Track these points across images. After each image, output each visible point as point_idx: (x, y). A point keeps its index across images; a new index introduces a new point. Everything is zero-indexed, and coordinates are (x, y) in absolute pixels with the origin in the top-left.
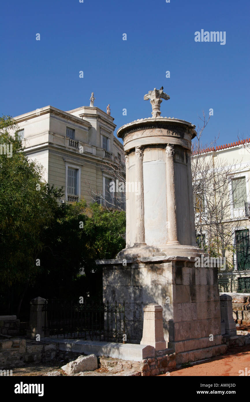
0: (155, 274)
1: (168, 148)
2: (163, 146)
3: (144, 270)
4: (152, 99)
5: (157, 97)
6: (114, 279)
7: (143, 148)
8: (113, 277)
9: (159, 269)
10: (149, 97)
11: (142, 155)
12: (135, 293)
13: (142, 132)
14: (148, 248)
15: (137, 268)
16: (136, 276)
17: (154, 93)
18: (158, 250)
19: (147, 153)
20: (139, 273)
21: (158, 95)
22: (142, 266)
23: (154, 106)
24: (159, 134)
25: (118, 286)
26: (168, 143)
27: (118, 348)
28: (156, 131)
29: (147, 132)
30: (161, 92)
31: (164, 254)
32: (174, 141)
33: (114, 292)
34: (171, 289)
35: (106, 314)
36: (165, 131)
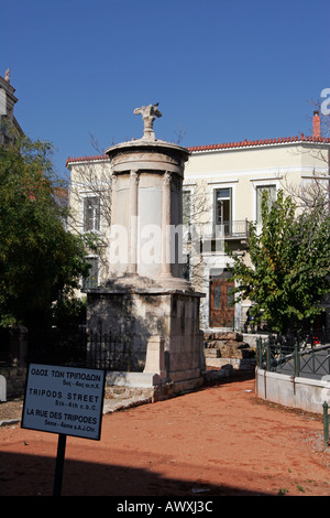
0: (149, 306)
1: (166, 176)
2: (161, 173)
3: (138, 301)
4: (145, 116)
5: (151, 114)
6: (101, 309)
7: (140, 172)
8: (99, 307)
9: (156, 301)
10: (141, 111)
11: (138, 180)
12: (126, 324)
13: (140, 154)
14: (142, 278)
15: (130, 298)
16: (129, 308)
17: (148, 110)
18: (153, 282)
19: (144, 178)
20: (131, 304)
21: (152, 112)
22: (135, 297)
23: (147, 124)
24: (159, 159)
25: (105, 316)
26: (167, 170)
27: (124, 377)
28: (156, 156)
29: (146, 156)
30: (155, 109)
31: (160, 287)
32: (172, 168)
33: (100, 322)
34: (168, 321)
35: (89, 344)
36: (164, 157)
